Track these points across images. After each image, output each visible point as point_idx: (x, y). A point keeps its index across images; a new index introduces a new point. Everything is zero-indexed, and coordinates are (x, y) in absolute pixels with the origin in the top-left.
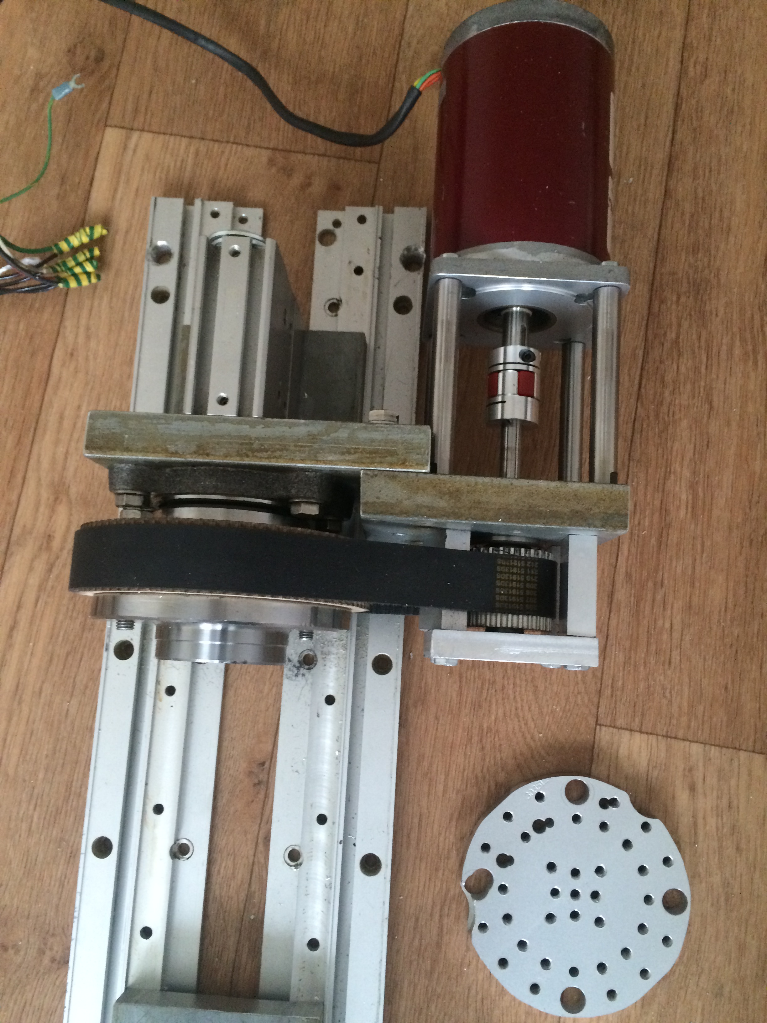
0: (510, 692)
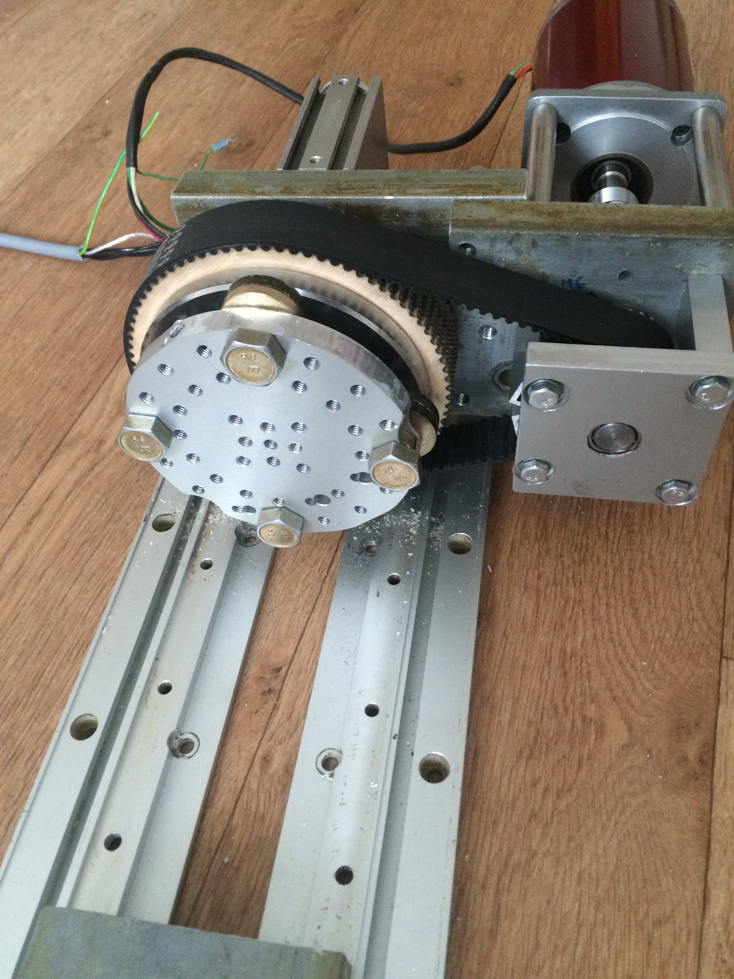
0: (603, 613)
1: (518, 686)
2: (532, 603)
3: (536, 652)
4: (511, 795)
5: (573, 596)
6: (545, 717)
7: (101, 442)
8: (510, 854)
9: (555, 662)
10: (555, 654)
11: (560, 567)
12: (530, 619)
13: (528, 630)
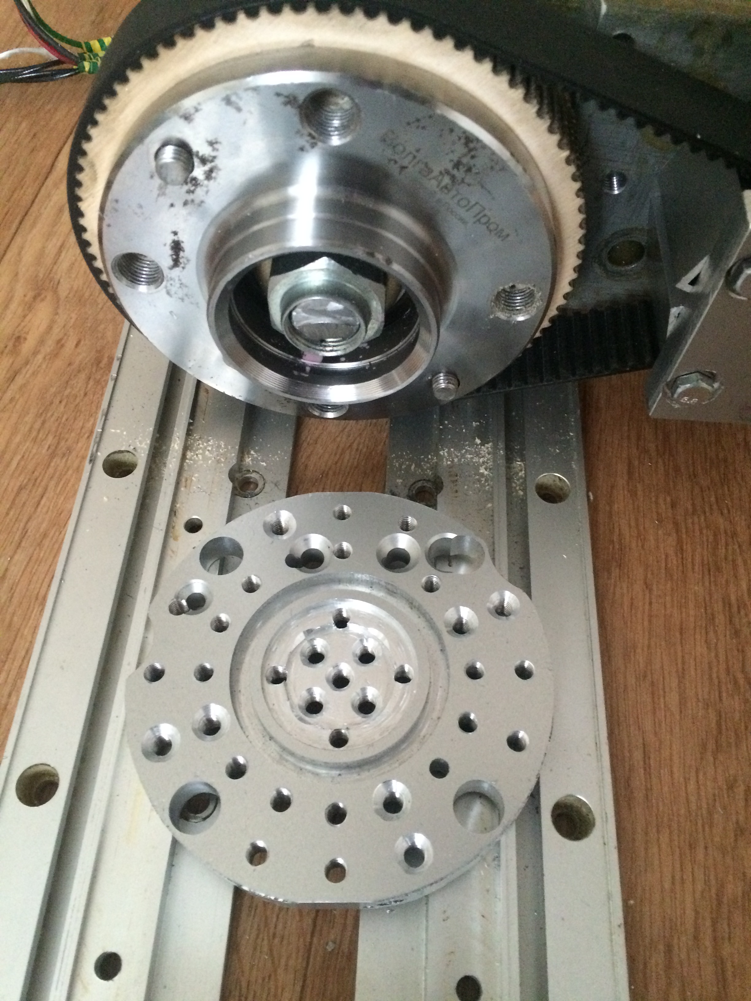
1: (680, 654)
2: (672, 541)
3: (691, 605)
4: (704, 806)
5: (722, 527)
6: (724, 695)
7: (18, 340)
8: (721, 887)
9: (720, 619)
10: (718, 607)
11: (697, 490)
12: (675, 562)
13: (675, 578)
